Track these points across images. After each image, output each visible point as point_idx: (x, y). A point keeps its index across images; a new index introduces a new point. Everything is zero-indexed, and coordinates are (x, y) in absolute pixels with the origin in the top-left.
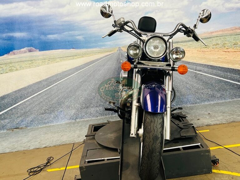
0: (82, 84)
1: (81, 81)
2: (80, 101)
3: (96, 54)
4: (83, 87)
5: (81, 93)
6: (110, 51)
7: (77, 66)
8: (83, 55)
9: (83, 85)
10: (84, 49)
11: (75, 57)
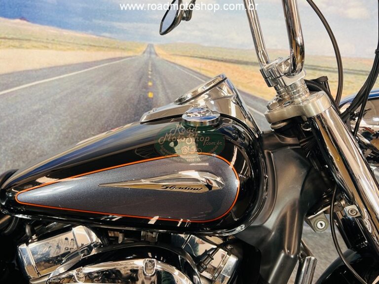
0: (39, 117)
1: (36, 107)
2: (29, 156)
3: (82, 49)
4: (39, 125)
5: (34, 137)
6: (123, 49)
7: (30, 67)
8: (47, 44)
9: (39, 120)
10: (52, 28)
11: (26, 44)
